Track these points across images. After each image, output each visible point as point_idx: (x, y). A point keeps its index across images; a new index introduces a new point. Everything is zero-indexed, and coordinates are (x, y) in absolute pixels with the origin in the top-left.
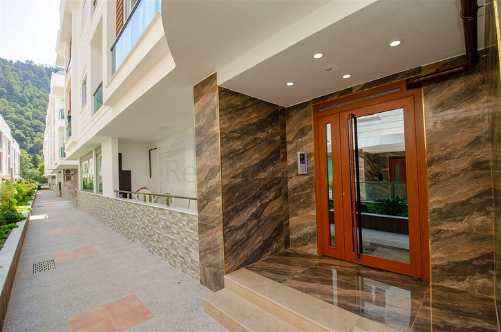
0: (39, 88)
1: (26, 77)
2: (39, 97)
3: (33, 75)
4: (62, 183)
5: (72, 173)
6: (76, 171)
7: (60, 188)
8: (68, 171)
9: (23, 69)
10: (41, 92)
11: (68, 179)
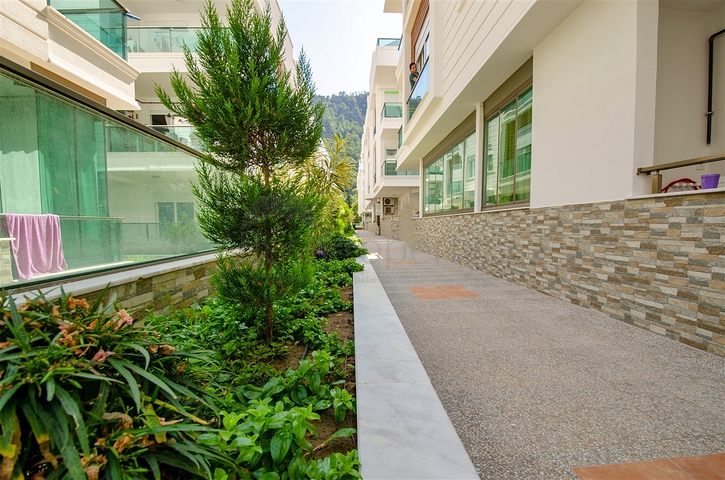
0: (351, 121)
1: (340, 111)
2: (350, 132)
3: (346, 107)
4: (381, 217)
5: (392, 203)
6: (396, 199)
7: (379, 224)
8: (387, 201)
9: (337, 103)
10: (353, 125)
11: (388, 211)
